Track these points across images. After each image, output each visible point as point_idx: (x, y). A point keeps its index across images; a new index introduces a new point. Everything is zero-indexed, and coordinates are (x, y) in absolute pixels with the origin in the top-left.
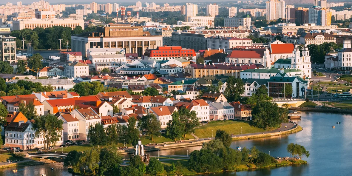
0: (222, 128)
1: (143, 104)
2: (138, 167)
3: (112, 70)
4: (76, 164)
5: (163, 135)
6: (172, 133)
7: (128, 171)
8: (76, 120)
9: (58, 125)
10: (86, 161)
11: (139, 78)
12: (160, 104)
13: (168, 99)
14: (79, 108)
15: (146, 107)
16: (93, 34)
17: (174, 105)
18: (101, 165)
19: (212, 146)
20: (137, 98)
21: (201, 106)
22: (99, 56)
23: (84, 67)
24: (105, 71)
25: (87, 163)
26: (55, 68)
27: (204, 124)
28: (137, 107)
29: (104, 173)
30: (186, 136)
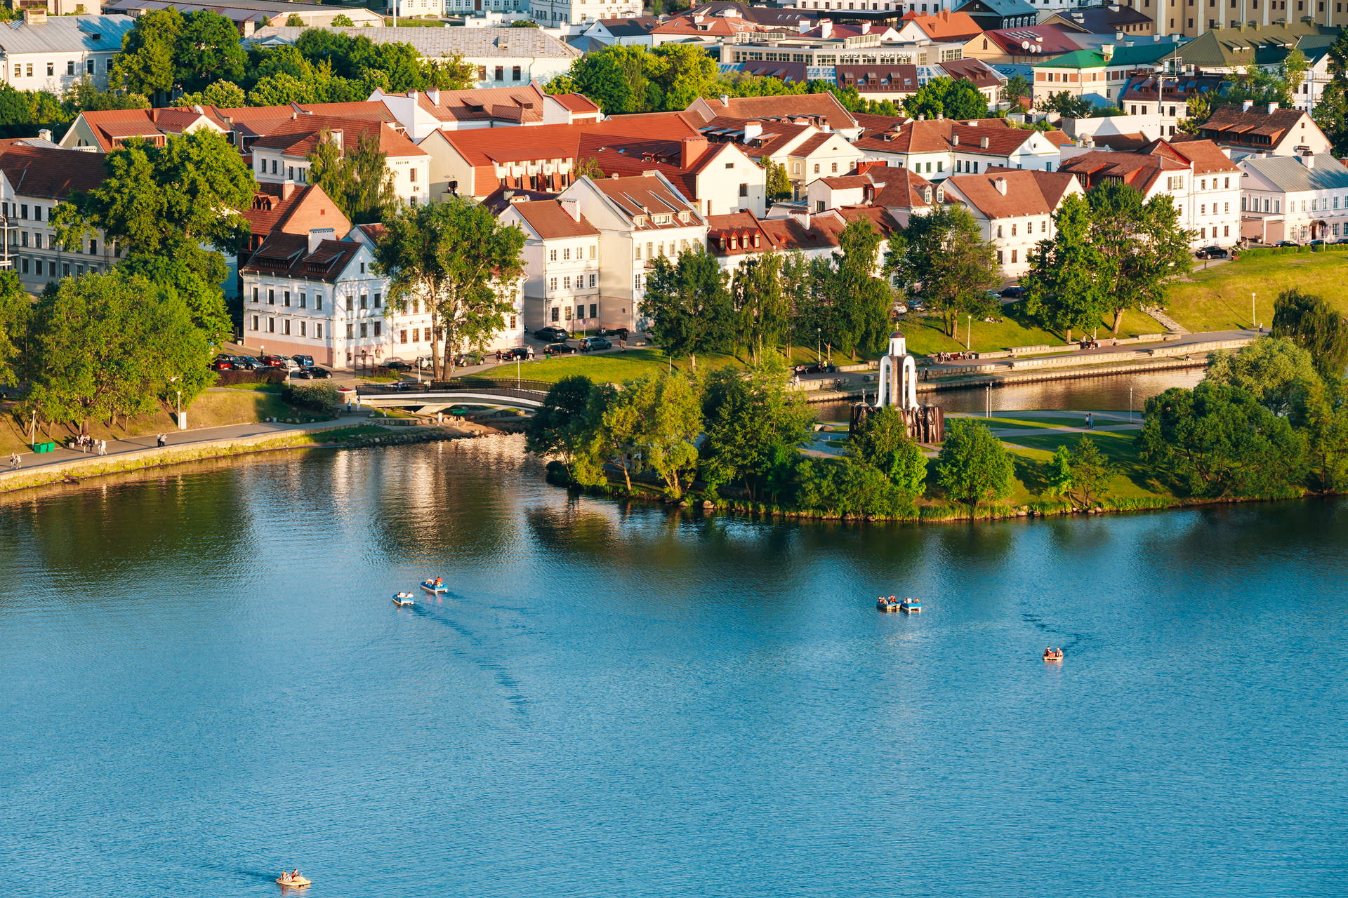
0: (1305, 283)
1: (913, 161)
2: (886, 466)
5: (1008, 311)
6: (1056, 305)
7: (839, 481)
8: (585, 229)
9: (500, 254)
10: (637, 428)
11: (891, 34)
12: (996, 161)
13: (1038, 138)
14: (602, 173)
15: (926, 176)
17: (1067, 168)
18: (706, 451)
19: (1254, 368)
20: (879, 130)
21: (1199, 171)
25: (641, 441)
27: (1213, 263)
28: (880, 171)
29: (723, 492)
30: (1124, 319)
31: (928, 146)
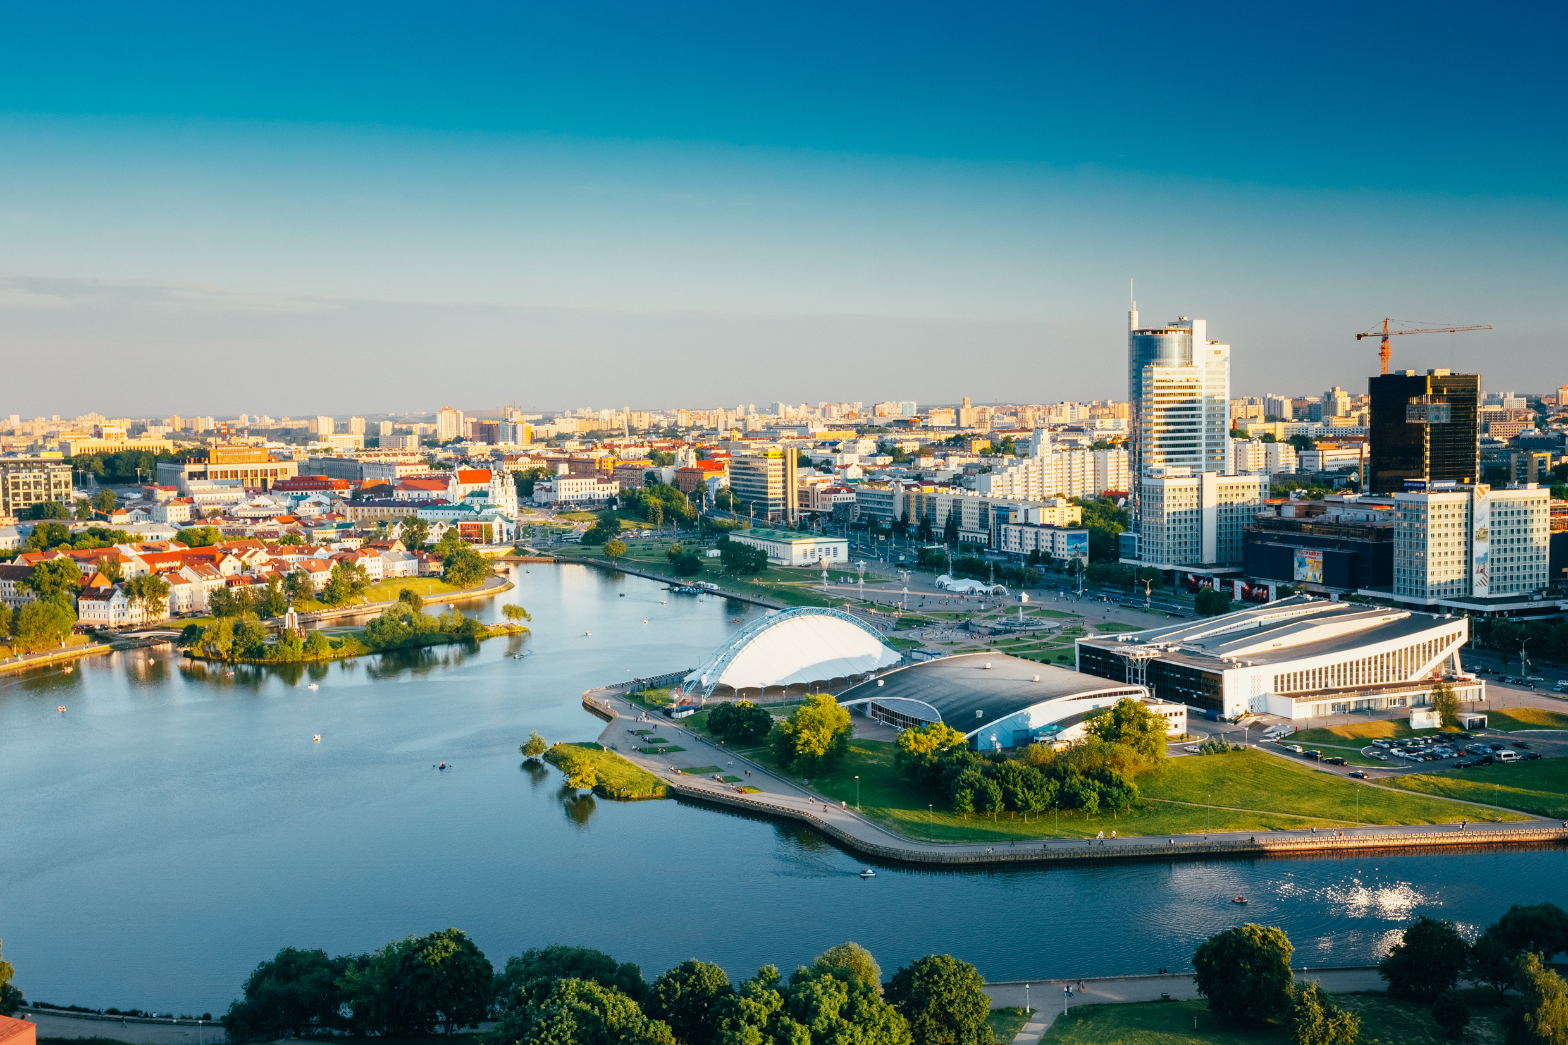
0: (408, 587)
1: (284, 557)
2: (291, 645)
3: (225, 512)
4: (197, 644)
5: (318, 599)
6: (332, 597)
7: (277, 650)
8: (187, 581)
9: (163, 590)
10: (213, 638)
11: (268, 522)
12: (309, 557)
13: (322, 549)
14: (191, 565)
15: (291, 561)
16: (192, 459)
17: (331, 558)
18: (235, 644)
19: (395, 611)
20: (272, 549)
21: (370, 557)
22: (204, 492)
23: (182, 507)
24: (214, 513)
25: (214, 642)
26: (136, 511)
27: (376, 583)
28: (276, 560)
29: (240, 656)
30: (352, 600)
31: (289, 553)
